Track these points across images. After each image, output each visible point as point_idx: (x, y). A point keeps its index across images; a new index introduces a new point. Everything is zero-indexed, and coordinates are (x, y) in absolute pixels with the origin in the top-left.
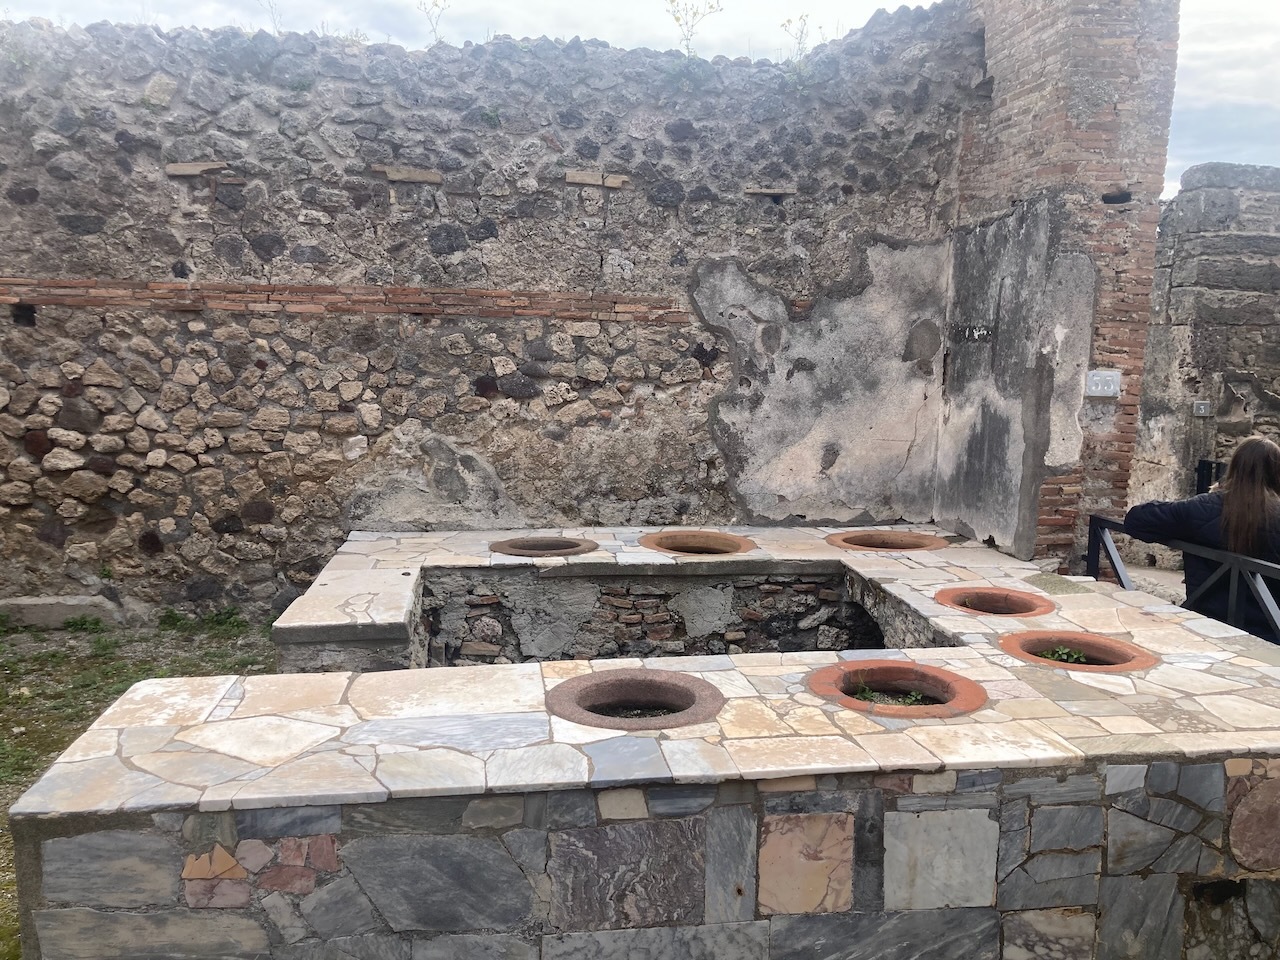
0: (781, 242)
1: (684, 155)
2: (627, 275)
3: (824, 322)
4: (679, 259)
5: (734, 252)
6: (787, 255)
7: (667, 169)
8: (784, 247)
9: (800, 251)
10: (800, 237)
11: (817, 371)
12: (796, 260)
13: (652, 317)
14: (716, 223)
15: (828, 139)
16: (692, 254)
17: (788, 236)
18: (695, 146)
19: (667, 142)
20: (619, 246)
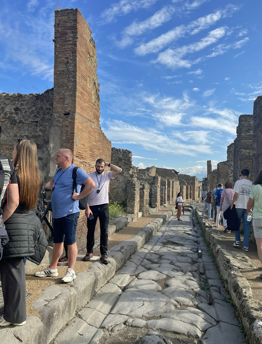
0: (36, 132)
1: (17, 114)
2: (5, 139)
3: (45, 149)
4: (16, 136)
5: (27, 134)
6: (38, 134)
7: (14, 117)
8: (37, 133)
9: (40, 133)
10: (40, 130)
11: (43, 160)
12: (39, 135)
13: (9, 148)
14: (24, 128)
15: (47, 109)
16: (18, 135)
17: (38, 130)
18: (19, 112)
19: (14, 112)
20: (4, 133)
